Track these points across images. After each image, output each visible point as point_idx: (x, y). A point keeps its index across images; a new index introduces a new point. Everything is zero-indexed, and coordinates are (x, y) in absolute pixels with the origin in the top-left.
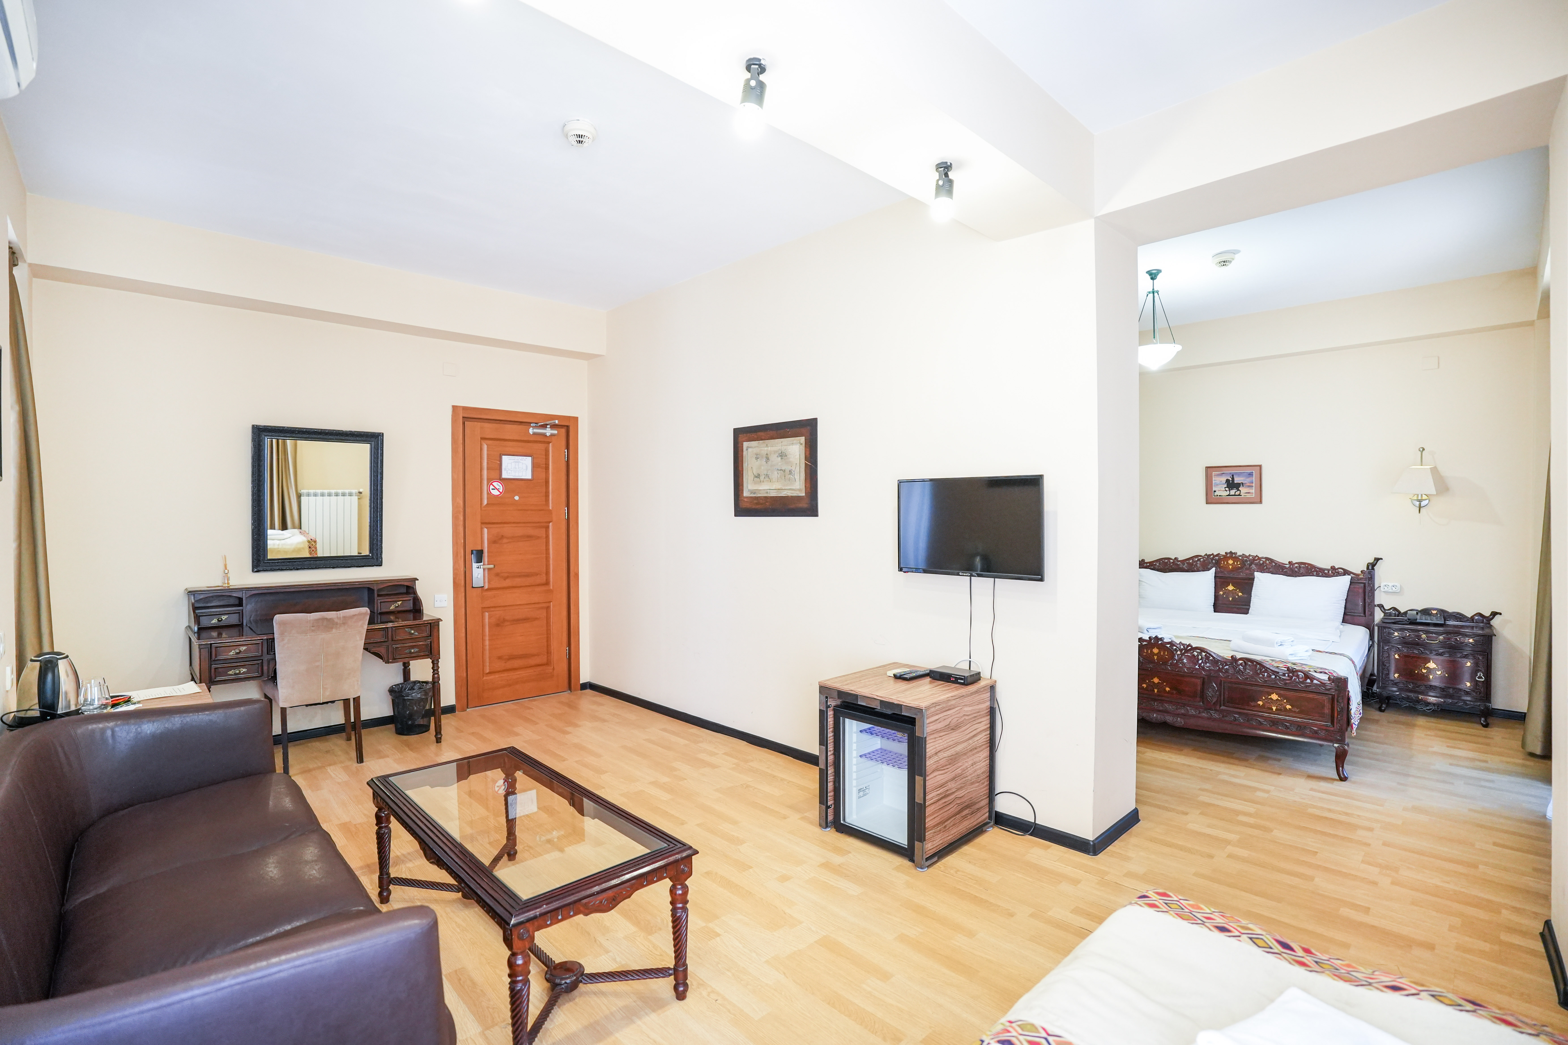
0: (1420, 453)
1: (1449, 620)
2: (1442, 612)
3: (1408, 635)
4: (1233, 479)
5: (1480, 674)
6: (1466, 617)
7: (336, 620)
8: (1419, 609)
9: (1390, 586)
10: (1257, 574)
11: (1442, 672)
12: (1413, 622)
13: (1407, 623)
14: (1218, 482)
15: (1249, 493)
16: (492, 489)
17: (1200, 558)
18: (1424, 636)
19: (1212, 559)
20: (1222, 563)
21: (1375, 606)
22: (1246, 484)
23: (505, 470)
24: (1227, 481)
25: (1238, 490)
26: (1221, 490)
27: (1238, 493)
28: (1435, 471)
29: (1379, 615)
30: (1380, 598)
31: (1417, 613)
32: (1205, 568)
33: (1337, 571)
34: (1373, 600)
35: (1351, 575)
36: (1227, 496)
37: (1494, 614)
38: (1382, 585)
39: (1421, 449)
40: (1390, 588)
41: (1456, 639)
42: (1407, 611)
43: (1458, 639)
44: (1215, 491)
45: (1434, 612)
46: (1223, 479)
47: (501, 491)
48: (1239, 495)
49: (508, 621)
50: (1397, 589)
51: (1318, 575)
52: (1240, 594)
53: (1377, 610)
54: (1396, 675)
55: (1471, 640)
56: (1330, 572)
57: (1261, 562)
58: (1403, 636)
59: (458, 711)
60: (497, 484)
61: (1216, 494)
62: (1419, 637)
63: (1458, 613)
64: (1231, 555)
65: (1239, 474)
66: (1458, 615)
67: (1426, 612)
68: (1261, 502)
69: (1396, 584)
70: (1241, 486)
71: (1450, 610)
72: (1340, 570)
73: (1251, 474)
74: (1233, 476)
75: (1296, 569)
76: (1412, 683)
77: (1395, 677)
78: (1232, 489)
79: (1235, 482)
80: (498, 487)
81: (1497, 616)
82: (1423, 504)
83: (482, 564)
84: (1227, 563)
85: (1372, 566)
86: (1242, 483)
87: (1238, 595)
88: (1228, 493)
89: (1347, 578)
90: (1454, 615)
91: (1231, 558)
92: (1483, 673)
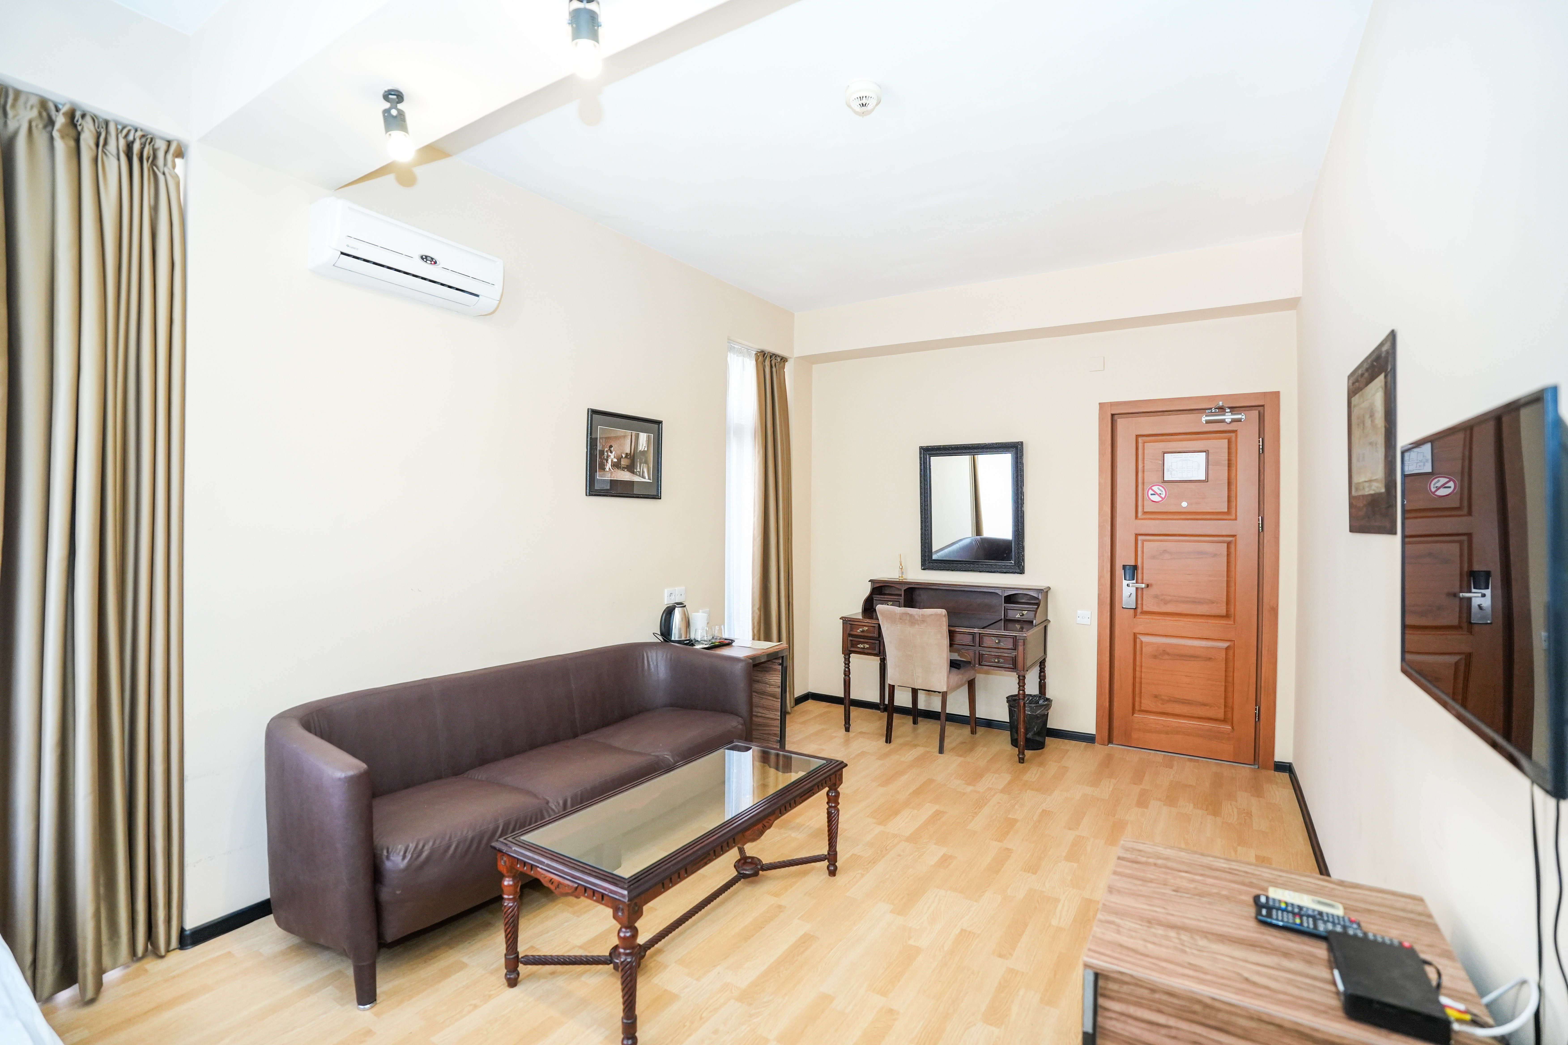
7: (916, 617)
16: (1151, 494)
23: (1168, 470)
47: (1163, 496)
49: (1168, 654)
59: (1098, 743)
60: (1159, 489)
80: (1159, 492)
83: (1134, 581)
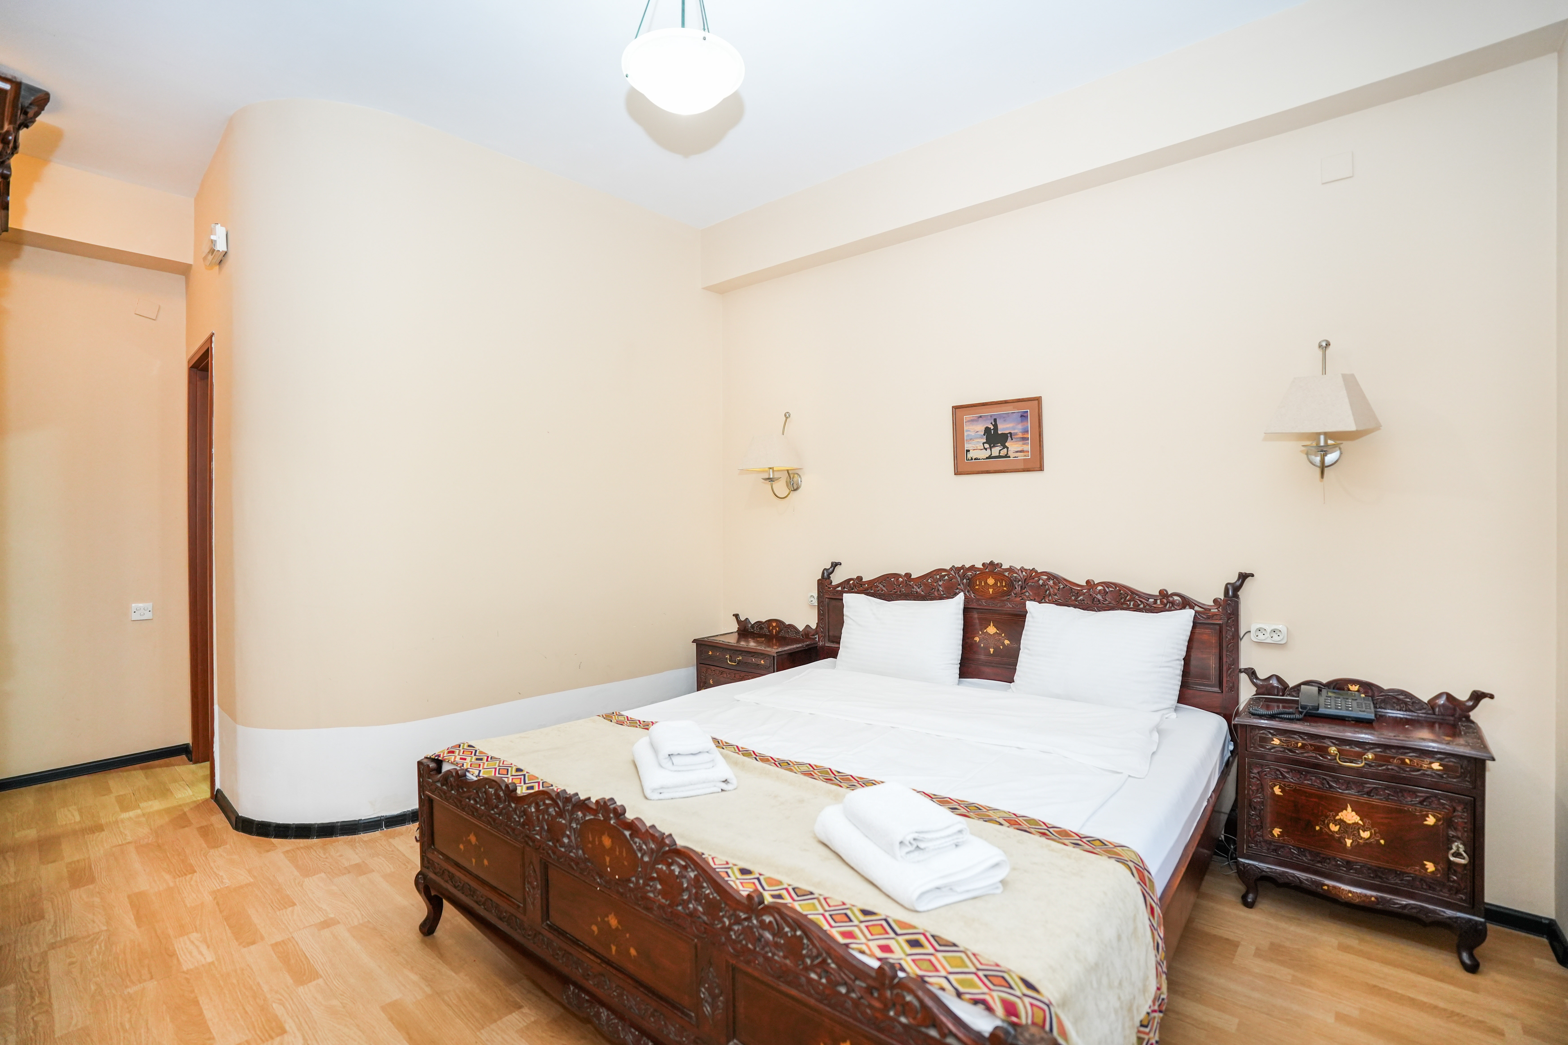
0: (1320, 353)
1: (1383, 705)
2: (1368, 688)
3: (1300, 744)
4: (996, 426)
5: (1458, 848)
6: (1420, 701)
8: (1324, 682)
9: (1269, 630)
10: (1031, 606)
11: (1371, 834)
12: (1312, 715)
13: (1297, 716)
14: (973, 434)
15: (1021, 452)
17: (943, 574)
18: (1333, 750)
19: (964, 576)
20: (978, 583)
21: (1240, 671)
22: (1016, 434)
24: (987, 430)
25: (1005, 447)
26: (977, 449)
27: (1004, 452)
28: (1351, 383)
29: (1246, 691)
30: (1248, 656)
31: (1320, 690)
32: (950, 594)
33: (1171, 599)
34: (1236, 660)
35: (1197, 608)
36: (987, 458)
37: (1478, 697)
38: (1253, 630)
39: (1324, 344)
40: (1267, 635)
41: (1403, 761)
42: (1299, 685)
43: (1407, 761)
44: (968, 451)
45: (1354, 688)
46: (980, 428)
48: (1006, 456)
50: (1281, 637)
51: (1136, 609)
52: (1007, 642)
53: (1244, 678)
54: (1277, 831)
55: (1436, 766)
56: (1159, 601)
57: (1041, 582)
58: (1290, 747)
61: (969, 456)
62: (1324, 751)
63: (1403, 692)
64: (992, 568)
65: (1005, 417)
66: (1401, 697)
67: (1339, 686)
68: (1041, 469)
69: (1280, 627)
70: (1009, 438)
71: (1386, 684)
72: (1176, 598)
73: (1023, 416)
74: (995, 420)
75: (1099, 597)
76: (1310, 852)
77: (1273, 835)
78: (994, 446)
79: (999, 432)
81: (1485, 701)
82: (1330, 458)
84: (986, 583)
85: (1233, 591)
86: (1010, 433)
87: (1003, 644)
88: (987, 453)
89: (1188, 615)
90: (1394, 697)
91: (992, 573)
92: (1464, 844)
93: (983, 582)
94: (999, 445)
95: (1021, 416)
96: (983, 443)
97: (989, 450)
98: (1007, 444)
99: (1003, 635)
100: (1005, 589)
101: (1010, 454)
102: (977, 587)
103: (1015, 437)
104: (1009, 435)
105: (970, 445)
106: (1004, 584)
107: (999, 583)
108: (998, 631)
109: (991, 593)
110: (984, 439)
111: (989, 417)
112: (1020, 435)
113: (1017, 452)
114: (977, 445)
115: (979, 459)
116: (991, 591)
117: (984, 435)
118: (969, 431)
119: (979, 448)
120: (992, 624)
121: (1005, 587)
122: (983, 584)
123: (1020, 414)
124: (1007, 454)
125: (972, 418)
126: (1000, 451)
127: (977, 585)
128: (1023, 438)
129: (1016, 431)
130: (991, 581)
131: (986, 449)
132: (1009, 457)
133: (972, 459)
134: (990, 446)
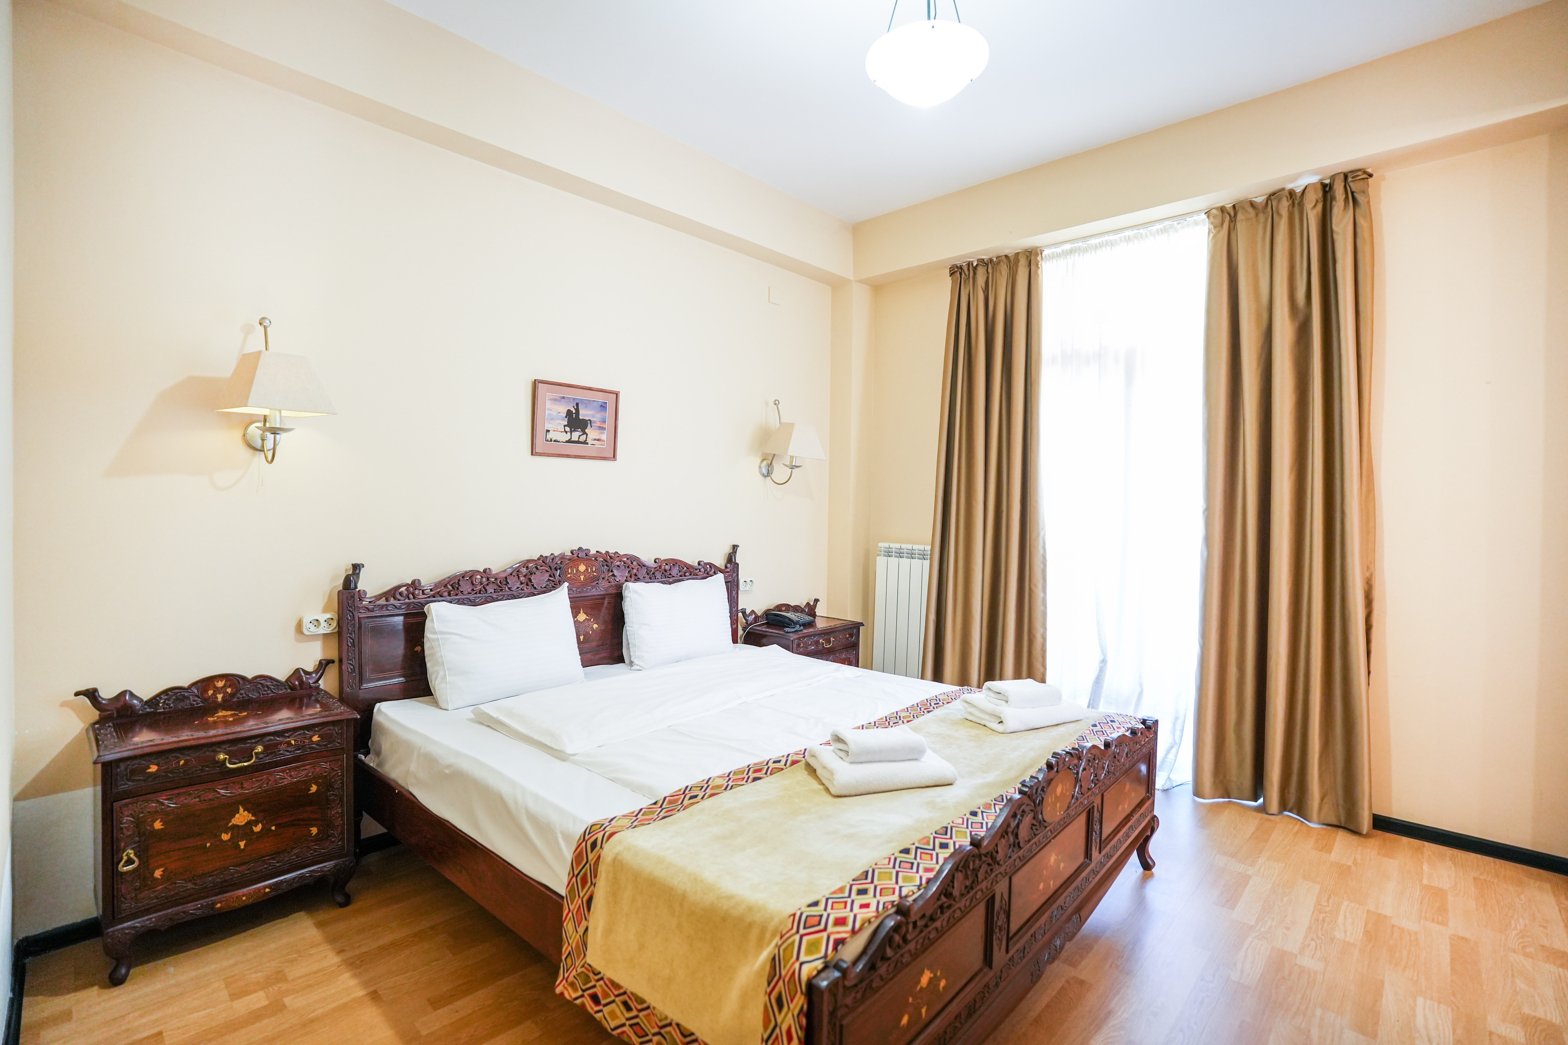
4: (577, 410)
14: (555, 414)
15: (598, 440)
17: (530, 565)
20: (570, 571)
21: (739, 611)
22: (595, 422)
24: (569, 413)
25: (585, 433)
26: (557, 428)
27: (583, 438)
36: (567, 442)
37: (816, 602)
39: (777, 402)
44: (548, 431)
46: (563, 409)
48: (585, 443)
52: (595, 626)
56: (702, 570)
61: (547, 436)
64: (581, 554)
68: (614, 458)
73: (603, 407)
74: (577, 404)
78: (575, 431)
79: (580, 417)
84: (577, 570)
86: (590, 420)
87: (592, 629)
88: (567, 437)
89: (721, 578)
93: (575, 570)
94: (580, 430)
95: (601, 406)
96: (565, 426)
97: (569, 434)
98: (586, 431)
99: (592, 620)
100: (595, 574)
101: (589, 441)
102: (569, 576)
103: (594, 425)
104: (589, 422)
105: (550, 426)
106: (594, 570)
107: (589, 569)
108: (587, 618)
109: (582, 580)
110: (565, 421)
111: (572, 400)
112: (598, 424)
113: (595, 440)
114: (559, 427)
115: (559, 442)
116: (582, 577)
117: (566, 417)
118: (551, 410)
119: (560, 430)
120: (582, 611)
121: (595, 572)
122: (575, 572)
123: (600, 404)
124: (586, 440)
125: (555, 397)
126: (580, 436)
127: (569, 574)
128: (599, 427)
129: (595, 419)
130: (582, 568)
131: (566, 432)
132: (587, 444)
133: (551, 441)
134: (571, 429)
